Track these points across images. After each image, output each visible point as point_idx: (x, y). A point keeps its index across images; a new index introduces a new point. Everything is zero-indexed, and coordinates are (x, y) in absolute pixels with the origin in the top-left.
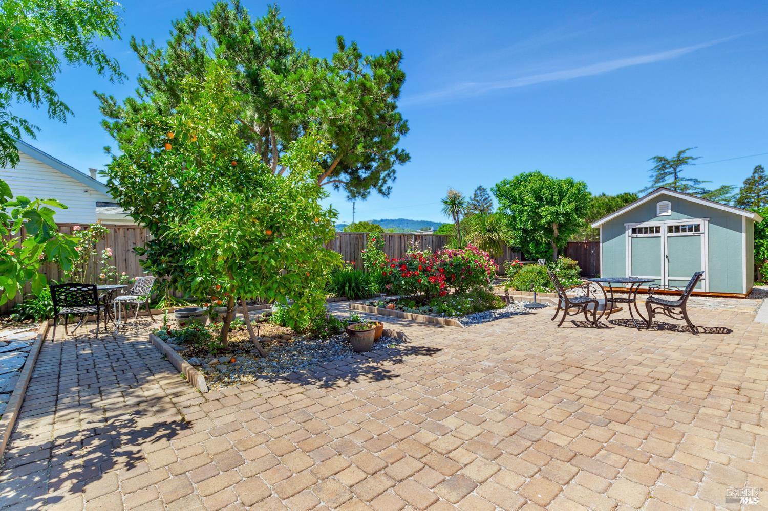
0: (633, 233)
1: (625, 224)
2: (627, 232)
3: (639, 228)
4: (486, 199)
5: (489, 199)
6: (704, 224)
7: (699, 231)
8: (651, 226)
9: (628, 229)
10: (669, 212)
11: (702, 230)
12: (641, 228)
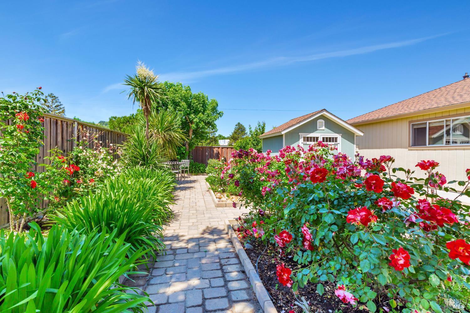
0: (304, 141)
1: (300, 134)
2: (300, 140)
3: (307, 137)
4: (57, 106)
5: (62, 107)
6: (339, 137)
7: (337, 142)
8: (314, 136)
9: (301, 138)
10: (324, 128)
11: (338, 142)
12: (308, 137)
